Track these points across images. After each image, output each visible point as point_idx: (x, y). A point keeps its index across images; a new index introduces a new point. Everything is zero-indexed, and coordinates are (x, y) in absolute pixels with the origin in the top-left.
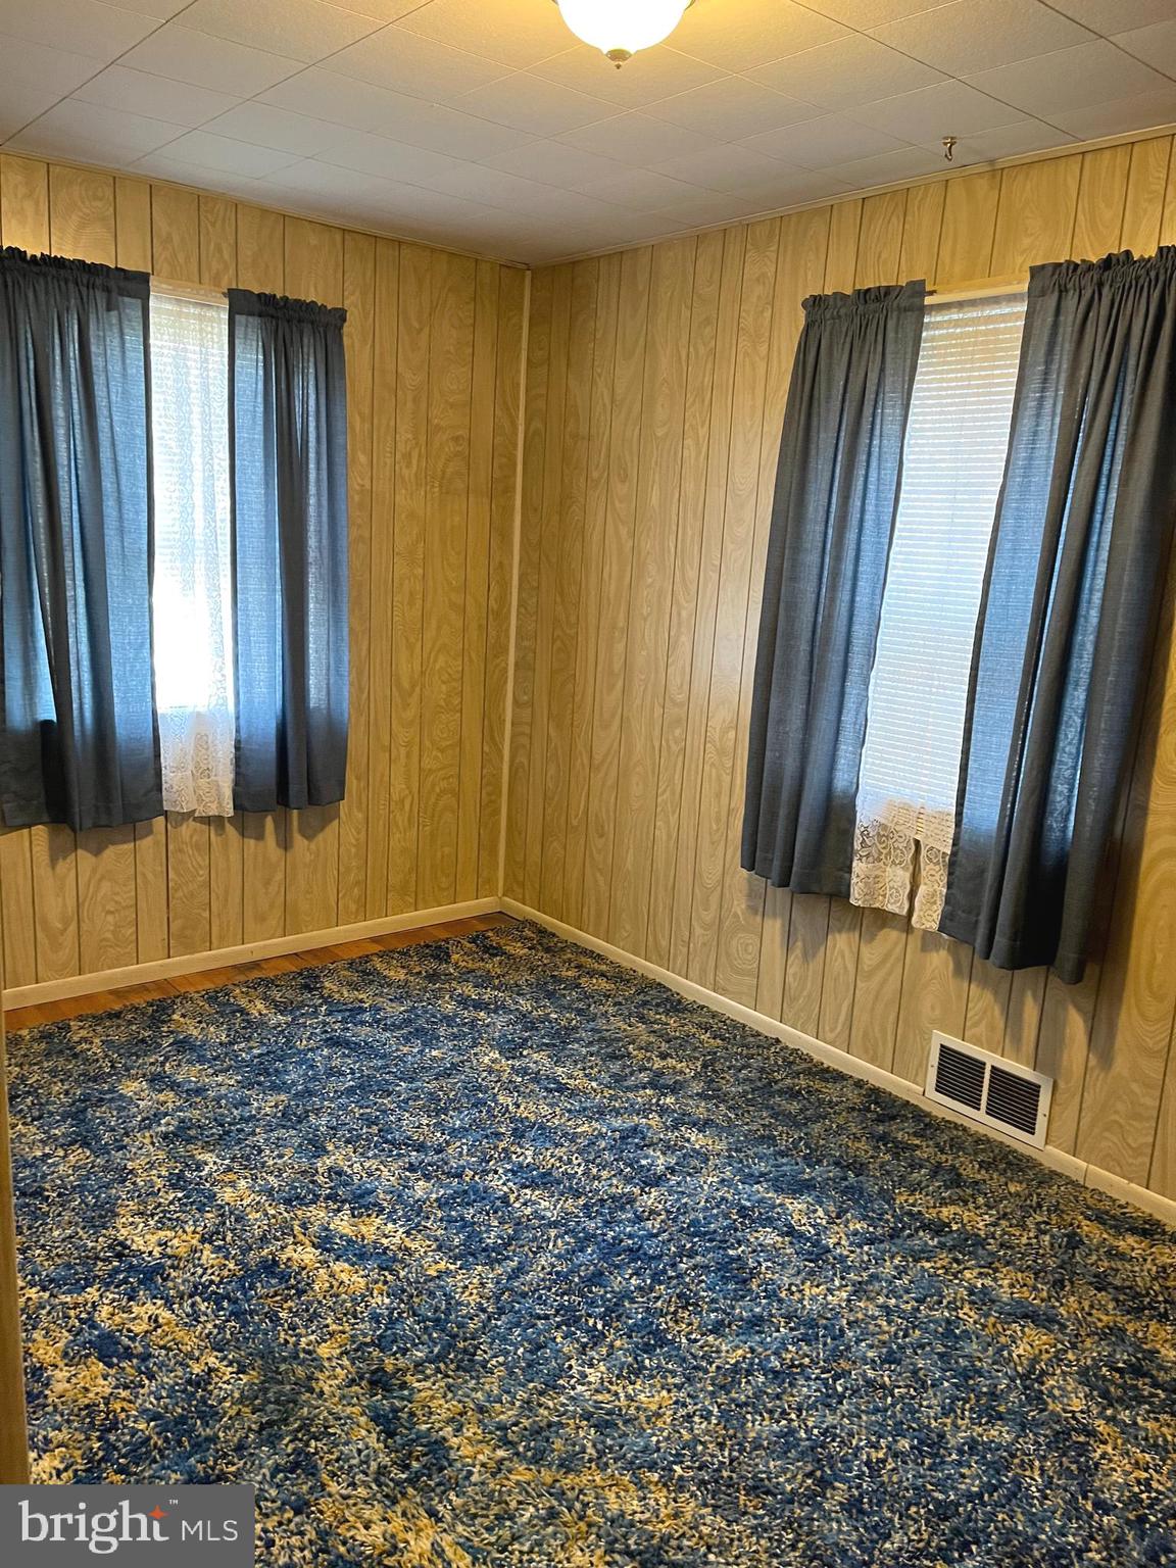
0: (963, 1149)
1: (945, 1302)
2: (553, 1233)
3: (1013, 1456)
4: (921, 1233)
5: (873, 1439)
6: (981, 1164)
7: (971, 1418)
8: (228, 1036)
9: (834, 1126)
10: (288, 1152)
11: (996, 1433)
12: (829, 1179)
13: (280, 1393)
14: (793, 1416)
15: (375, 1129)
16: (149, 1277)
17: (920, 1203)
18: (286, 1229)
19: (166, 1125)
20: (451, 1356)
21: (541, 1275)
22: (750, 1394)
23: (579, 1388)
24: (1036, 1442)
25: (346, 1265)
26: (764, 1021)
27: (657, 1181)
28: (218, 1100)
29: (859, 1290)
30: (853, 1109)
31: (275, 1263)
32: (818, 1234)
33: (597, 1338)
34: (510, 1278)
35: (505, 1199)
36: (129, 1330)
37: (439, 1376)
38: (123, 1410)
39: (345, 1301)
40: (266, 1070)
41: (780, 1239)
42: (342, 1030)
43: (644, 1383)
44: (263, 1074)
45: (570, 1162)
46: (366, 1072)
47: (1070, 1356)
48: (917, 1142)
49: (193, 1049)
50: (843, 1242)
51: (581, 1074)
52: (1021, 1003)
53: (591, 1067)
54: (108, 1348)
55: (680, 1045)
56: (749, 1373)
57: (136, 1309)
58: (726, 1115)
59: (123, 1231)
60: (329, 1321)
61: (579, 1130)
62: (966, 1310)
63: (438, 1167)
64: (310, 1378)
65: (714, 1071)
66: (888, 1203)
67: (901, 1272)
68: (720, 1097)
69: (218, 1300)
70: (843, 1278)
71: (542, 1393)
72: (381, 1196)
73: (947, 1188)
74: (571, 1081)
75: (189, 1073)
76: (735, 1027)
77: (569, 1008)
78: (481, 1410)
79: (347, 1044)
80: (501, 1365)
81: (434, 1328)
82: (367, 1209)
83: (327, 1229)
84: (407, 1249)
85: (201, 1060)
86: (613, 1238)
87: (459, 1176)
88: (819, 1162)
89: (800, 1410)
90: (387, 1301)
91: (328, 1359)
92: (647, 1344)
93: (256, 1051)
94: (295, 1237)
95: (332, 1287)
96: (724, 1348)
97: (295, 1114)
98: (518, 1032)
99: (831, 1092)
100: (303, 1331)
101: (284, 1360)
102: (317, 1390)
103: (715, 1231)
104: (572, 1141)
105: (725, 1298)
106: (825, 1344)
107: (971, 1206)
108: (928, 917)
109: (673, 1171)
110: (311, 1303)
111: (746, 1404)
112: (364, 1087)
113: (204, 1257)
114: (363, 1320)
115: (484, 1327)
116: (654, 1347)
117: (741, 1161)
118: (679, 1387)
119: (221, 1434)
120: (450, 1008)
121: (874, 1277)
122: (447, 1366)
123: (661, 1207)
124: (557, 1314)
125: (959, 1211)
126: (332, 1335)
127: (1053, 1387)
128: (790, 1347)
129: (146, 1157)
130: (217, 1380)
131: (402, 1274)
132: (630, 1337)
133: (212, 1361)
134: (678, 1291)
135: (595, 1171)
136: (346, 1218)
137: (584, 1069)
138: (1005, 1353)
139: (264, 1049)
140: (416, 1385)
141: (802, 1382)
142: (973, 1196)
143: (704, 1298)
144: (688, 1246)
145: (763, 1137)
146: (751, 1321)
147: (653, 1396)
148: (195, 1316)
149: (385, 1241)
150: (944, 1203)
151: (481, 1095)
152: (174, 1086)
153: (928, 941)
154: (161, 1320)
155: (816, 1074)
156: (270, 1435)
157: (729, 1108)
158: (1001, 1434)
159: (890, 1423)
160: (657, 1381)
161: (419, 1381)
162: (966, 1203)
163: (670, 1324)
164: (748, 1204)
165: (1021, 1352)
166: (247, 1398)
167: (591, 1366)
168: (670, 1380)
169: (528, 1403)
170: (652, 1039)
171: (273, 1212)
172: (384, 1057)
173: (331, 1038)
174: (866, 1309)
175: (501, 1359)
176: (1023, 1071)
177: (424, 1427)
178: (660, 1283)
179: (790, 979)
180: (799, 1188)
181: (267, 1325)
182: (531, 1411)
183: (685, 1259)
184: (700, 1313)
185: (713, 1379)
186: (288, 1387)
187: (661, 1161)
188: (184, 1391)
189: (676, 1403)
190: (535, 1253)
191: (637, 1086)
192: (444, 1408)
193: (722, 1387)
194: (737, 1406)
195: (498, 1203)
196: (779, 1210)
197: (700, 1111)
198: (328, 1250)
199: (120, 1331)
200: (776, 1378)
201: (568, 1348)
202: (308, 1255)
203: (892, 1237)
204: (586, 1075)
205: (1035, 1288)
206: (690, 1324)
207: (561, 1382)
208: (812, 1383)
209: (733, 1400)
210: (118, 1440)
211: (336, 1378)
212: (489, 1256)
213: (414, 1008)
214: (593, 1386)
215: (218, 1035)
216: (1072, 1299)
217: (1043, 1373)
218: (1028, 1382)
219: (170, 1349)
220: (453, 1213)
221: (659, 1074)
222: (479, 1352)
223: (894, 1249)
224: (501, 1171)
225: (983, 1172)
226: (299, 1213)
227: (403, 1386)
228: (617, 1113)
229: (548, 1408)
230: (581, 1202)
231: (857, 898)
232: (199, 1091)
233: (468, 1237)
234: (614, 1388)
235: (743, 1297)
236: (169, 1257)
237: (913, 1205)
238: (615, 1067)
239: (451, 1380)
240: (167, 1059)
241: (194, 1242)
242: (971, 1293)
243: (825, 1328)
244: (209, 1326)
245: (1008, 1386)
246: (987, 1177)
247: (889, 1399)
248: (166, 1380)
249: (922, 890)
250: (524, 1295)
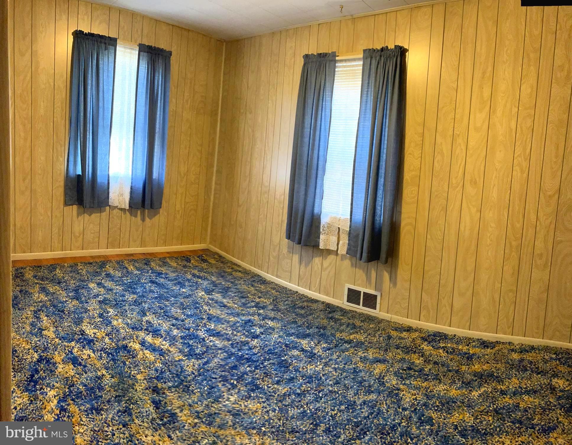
0: (356, 318)
1: (353, 363)
2: (220, 352)
3: (377, 402)
4: (344, 344)
5: (333, 408)
6: (361, 321)
7: (363, 395)
8: (121, 275)
9: (316, 316)
10: (135, 313)
11: (371, 397)
12: (315, 332)
13: (123, 387)
14: (305, 406)
15: (162, 311)
16: (89, 342)
17: (344, 336)
18: (131, 337)
19: (100, 298)
20: (181, 387)
21: (215, 365)
22: (290, 402)
23: (227, 402)
24: (384, 396)
25: (149, 352)
26: (293, 286)
27: (257, 337)
28: (116, 293)
29: (326, 364)
30: (321, 310)
31: (127, 346)
32: (312, 350)
33: (234, 386)
34: (204, 365)
35: (203, 339)
36: (82, 357)
37: (176, 392)
38: (76, 381)
39: (147, 363)
40: (131, 287)
41: (299, 353)
42: (156, 279)
43: (251, 401)
44: (130, 288)
45: (227, 330)
46: (161, 293)
47: (391, 369)
48: (342, 318)
49: (111, 277)
50: (320, 351)
51: (232, 302)
52: (371, 273)
53: (235, 300)
54: (75, 361)
55: (265, 294)
56: (289, 395)
57: (84, 351)
58: (280, 316)
59: (84, 327)
60: (141, 368)
61: (230, 320)
62: (360, 363)
63: (182, 326)
64: (133, 384)
65: (277, 302)
66: (334, 337)
67: (339, 356)
68: (279, 310)
69: (108, 353)
70: (320, 362)
71: (213, 403)
72: (162, 332)
73: (351, 329)
74: (228, 304)
75: (109, 284)
76: (283, 288)
77: (228, 281)
78: (190, 405)
79: (156, 283)
80: (199, 392)
81: (176, 377)
82: (157, 335)
83: (144, 339)
84: (169, 350)
85: (113, 280)
86: (241, 355)
87: (189, 330)
88: (311, 328)
89: (307, 404)
90: (161, 365)
91: (140, 380)
92: (253, 389)
93: (129, 281)
94: (134, 340)
95: (143, 357)
96: (280, 388)
97: (138, 302)
98: (211, 287)
99: (314, 306)
100: (133, 369)
101: (126, 377)
102: (135, 389)
103: (277, 352)
104: (228, 323)
105: (281, 373)
106: (315, 383)
107: (359, 333)
108: (343, 250)
109: (262, 334)
110: (136, 361)
111: (288, 405)
112: (160, 297)
113: (106, 340)
114: (152, 370)
115: (193, 379)
116: (255, 390)
117: (286, 330)
118: (264, 402)
119: (104, 396)
120: (189, 277)
121: (330, 360)
122: (179, 389)
123: (258, 345)
124: (219, 378)
125: (355, 336)
126: (142, 372)
127: (387, 379)
128: (303, 386)
129: (93, 306)
130: (104, 378)
131: (167, 358)
132: (246, 386)
133: (104, 372)
134: (264, 372)
135: (235, 333)
136: (150, 337)
137: (233, 301)
138: (372, 373)
139: (131, 281)
140: (168, 394)
141: (308, 395)
142: (359, 331)
143: (273, 373)
144: (268, 357)
145: (293, 322)
146: (290, 379)
147: (254, 405)
148: (101, 357)
149: (162, 347)
150: (351, 334)
151: (198, 305)
152: (104, 287)
153: (343, 257)
154: (91, 356)
155: (310, 301)
156: (119, 400)
157: (282, 313)
158: (373, 397)
159: (338, 402)
160: (256, 401)
161: (169, 393)
162: (357, 333)
163: (261, 382)
164: (288, 343)
165: (377, 372)
166: (113, 386)
167: (232, 395)
168: (261, 400)
169: (207, 405)
170: (256, 292)
171: (128, 331)
172: (167, 289)
173: (152, 281)
174: (328, 370)
175: (199, 390)
176: (372, 292)
177: (170, 408)
178: (258, 369)
179: (301, 273)
180: (305, 336)
181: (122, 365)
182: (208, 408)
183: (266, 362)
184: (272, 378)
185: (276, 399)
186: (126, 386)
187: (258, 331)
188: (95, 379)
189: (263, 407)
190: (213, 357)
191: (250, 307)
192: (177, 403)
193: (280, 401)
194: (285, 406)
195: (201, 340)
196: (299, 344)
197: (272, 314)
198: (144, 346)
199: (79, 357)
200: (298, 396)
201: (223, 389)
202: (137, 346)
203: (335, 347)
204: (233, 303)
205: (379, 353)
206: (268, 382)
207: (220, 400)
208: (311, 395)
209: (283, 405)
210: (73, 390)
211: (142, 386)
212: (197, 357)
213: (178, 275)
214: (232, 402)
215: (118, 274)
216: (390, 353)
217: (384, 376)
218: (380, 380)
219: (92, 366)
220: (186, 341)
221: (258, 303)
222: (191, 387)
223: (336, 350)
224: (203, 330)
225: (362, 323)
226: (136, 332)
227: (164, 393)
228: (244, 315)
229: (214, 408)
230: (230, 343)
231: (321, 246)
232: (111, 290)
233: (190, 350)
234: (240, 403)
235: (287, 372)
236: (96, 338)
237: (342, 336)
238: (243, 300)
239: (180, 394)
240: (103, 278)
241: (104, 335)
242: (361, 359)
243: (315, 378)
244: (105, 361)
245: (374, 382)
246: (363, 324)
247: (337, 395)
248: (90, 375)
249: (341, 242)
250: (208, 371)
